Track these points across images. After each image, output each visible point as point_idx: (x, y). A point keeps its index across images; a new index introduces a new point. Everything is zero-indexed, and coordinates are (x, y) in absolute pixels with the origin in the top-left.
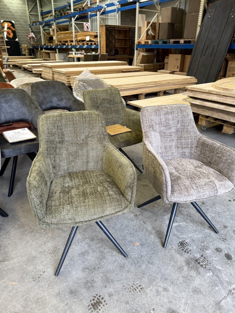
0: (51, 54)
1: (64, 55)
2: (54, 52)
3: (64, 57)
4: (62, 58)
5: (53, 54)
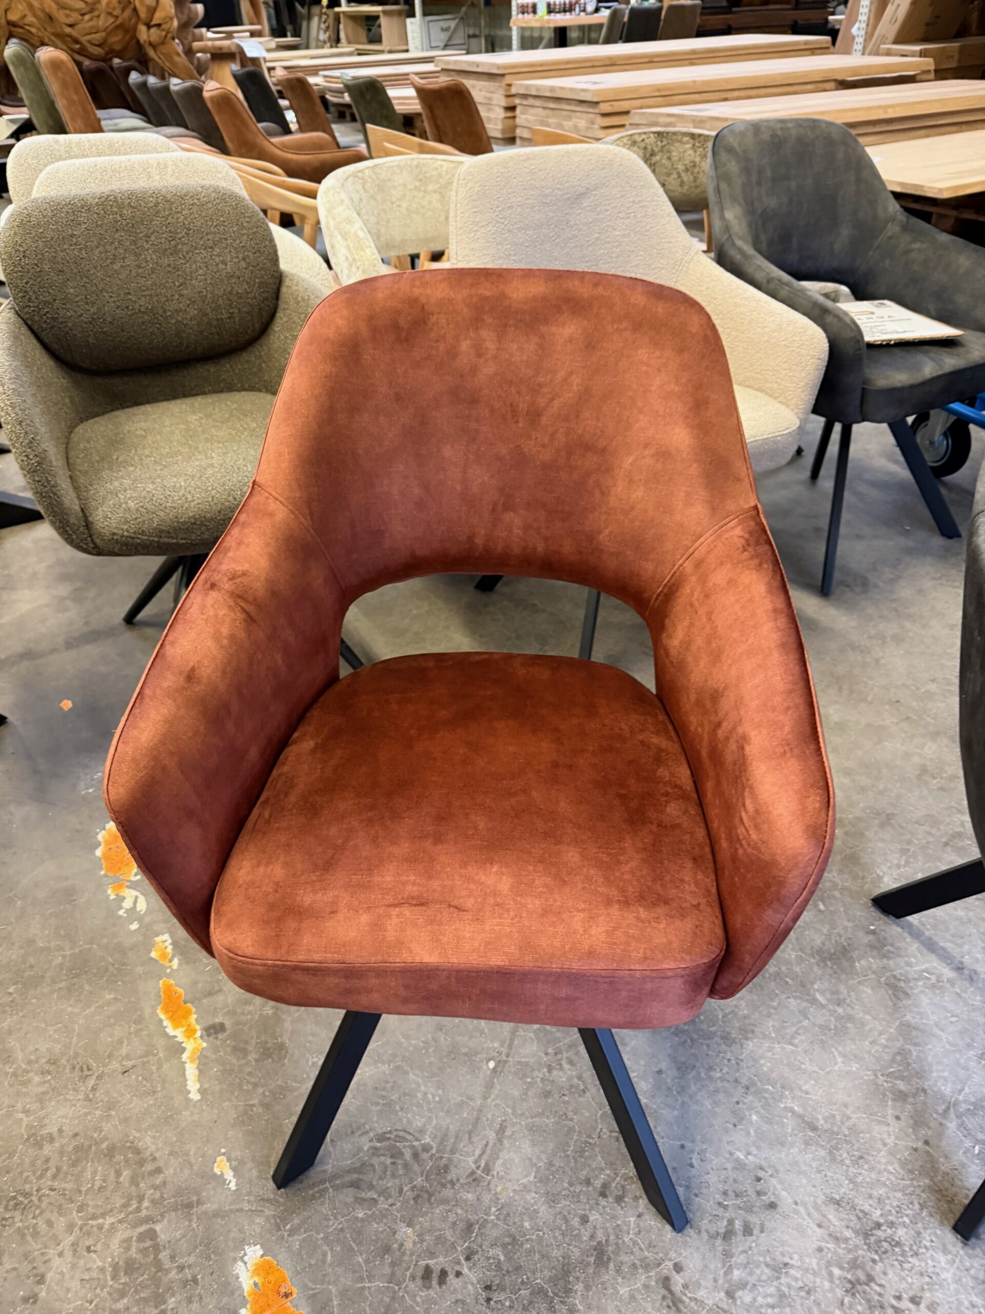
0: (383, 21)
1: (445, 24)
2: (399, 13)
3: (444, 36)
4: (440, 38)
5: (395, 20)
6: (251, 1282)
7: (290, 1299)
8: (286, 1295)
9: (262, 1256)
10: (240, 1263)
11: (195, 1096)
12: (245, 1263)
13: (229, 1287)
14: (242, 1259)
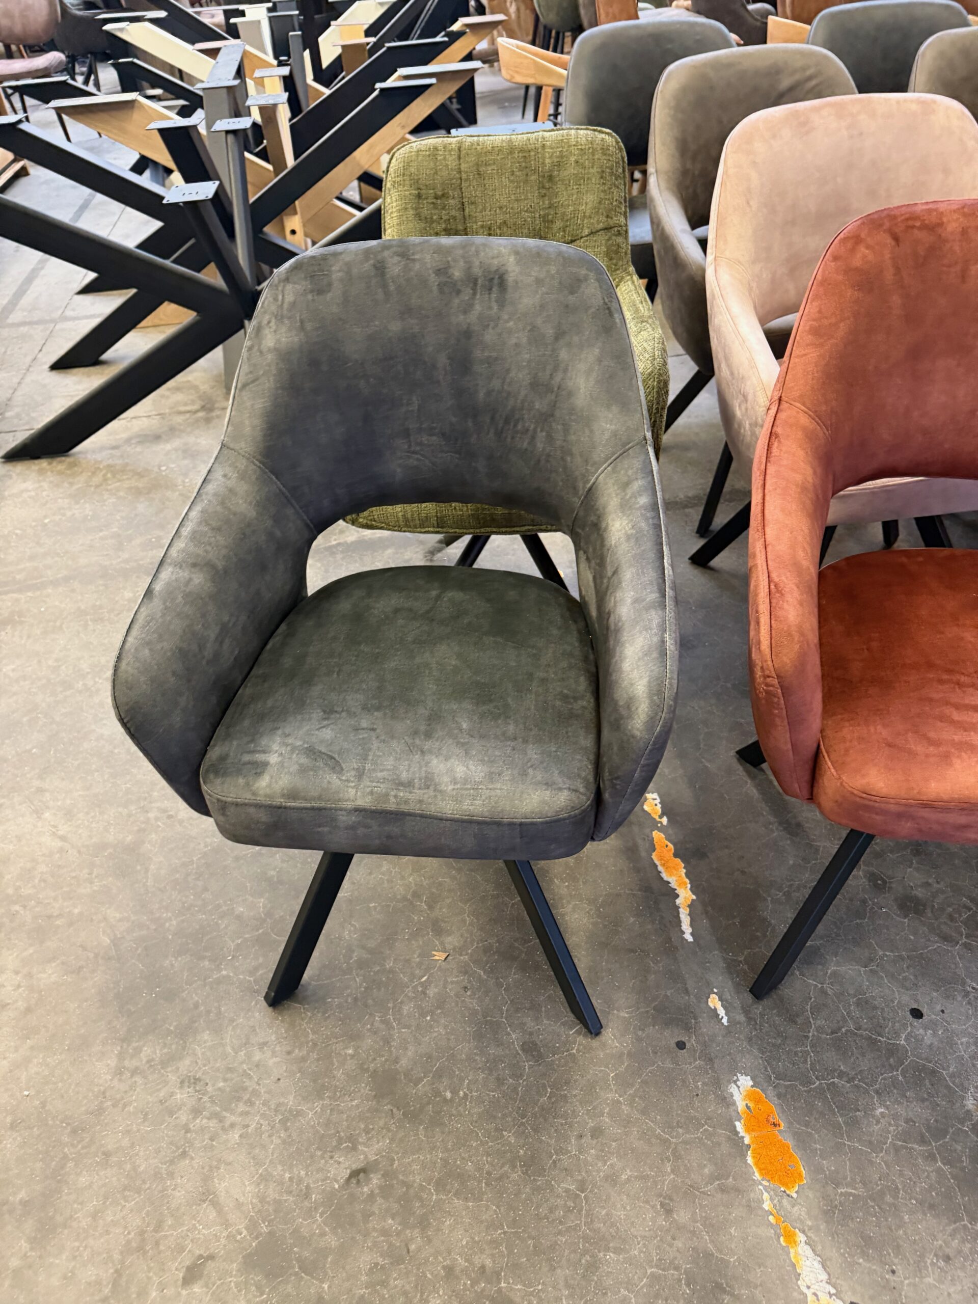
6: (744, 1103)
7: (778, 1128)
8: (775, 1125)
9: (752, 1086)
10: (733, 1085)
11: (690, 939)
12: (739, 1087)
13: (726, 1101)
14: (735, 1082)
